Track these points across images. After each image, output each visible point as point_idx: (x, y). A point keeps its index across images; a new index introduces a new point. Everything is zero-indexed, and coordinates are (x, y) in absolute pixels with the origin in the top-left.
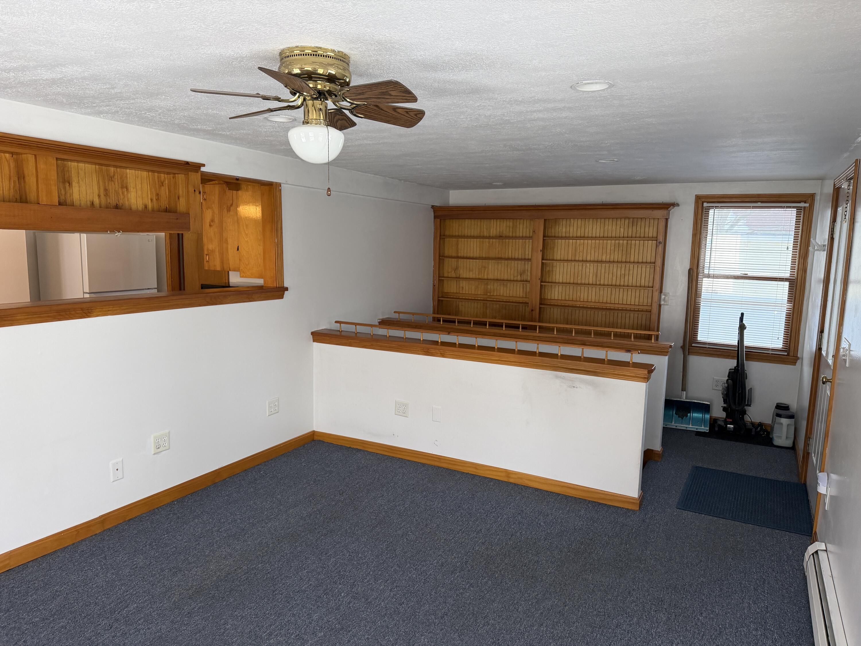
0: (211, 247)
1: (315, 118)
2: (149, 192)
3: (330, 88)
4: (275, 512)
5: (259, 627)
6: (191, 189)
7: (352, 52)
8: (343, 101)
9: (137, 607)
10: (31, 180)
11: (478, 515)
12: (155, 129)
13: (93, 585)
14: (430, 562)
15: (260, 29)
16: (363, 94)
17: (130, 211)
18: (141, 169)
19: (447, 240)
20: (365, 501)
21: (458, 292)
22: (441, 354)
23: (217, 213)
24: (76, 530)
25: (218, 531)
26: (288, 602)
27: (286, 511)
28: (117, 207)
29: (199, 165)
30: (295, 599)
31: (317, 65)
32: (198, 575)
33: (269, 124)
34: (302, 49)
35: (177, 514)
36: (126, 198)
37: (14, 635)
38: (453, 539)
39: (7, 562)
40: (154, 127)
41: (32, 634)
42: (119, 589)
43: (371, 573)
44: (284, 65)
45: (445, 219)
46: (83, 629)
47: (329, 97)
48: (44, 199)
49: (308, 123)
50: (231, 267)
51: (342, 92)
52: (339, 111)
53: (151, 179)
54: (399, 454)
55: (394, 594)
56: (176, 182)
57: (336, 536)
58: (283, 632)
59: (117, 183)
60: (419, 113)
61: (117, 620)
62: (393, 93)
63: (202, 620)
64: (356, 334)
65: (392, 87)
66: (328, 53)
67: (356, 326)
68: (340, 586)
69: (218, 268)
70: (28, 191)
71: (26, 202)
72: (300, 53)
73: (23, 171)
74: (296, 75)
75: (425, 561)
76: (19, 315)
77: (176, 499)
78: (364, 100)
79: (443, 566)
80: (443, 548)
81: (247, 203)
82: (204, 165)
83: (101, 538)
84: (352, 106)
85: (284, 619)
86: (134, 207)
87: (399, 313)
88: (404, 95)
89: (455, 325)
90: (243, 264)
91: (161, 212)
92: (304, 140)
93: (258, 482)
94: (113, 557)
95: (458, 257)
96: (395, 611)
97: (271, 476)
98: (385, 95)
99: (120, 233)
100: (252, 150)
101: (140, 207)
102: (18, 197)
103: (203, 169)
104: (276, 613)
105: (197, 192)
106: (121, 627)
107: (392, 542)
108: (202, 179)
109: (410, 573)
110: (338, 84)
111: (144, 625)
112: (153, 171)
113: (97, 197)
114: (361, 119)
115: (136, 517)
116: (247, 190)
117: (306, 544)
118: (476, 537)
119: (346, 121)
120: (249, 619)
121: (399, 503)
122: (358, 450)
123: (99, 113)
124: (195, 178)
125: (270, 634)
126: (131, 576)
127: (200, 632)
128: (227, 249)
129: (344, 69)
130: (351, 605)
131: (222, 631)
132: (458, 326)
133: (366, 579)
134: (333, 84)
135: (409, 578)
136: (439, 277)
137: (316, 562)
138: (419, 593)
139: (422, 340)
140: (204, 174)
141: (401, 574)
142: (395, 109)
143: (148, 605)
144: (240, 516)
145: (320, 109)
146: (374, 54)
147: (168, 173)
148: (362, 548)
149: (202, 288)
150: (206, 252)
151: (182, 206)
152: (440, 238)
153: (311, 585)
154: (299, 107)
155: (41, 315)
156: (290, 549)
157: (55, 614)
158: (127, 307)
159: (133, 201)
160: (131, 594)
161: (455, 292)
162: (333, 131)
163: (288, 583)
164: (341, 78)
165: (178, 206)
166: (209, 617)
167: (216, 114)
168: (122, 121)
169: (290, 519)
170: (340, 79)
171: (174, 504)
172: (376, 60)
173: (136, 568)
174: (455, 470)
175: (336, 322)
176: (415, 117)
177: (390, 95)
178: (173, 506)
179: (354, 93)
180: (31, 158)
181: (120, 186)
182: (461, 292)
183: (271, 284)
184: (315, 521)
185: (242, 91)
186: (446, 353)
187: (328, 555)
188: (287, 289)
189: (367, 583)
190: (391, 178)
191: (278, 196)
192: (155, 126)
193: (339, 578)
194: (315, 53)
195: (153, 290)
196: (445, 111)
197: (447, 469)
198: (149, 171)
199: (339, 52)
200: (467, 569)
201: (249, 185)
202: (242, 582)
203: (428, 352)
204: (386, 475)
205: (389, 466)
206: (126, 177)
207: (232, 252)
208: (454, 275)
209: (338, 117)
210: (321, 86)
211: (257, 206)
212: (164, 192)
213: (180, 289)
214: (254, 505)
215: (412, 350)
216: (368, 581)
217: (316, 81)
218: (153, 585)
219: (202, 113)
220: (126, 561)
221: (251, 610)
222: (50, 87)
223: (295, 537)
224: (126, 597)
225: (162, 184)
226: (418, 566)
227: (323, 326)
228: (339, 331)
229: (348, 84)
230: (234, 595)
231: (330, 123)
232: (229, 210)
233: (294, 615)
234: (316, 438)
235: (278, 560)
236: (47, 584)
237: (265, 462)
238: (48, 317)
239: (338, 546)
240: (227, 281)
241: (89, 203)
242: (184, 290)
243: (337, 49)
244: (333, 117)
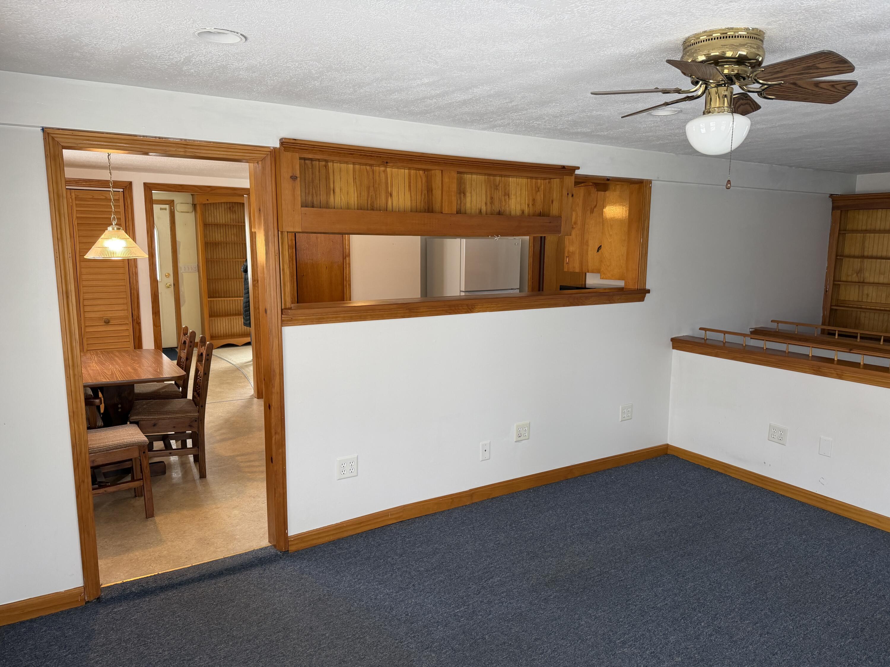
0: (572, 249)
1: (717, 106)
2: (527, 199)
3: (738, 71)
4: (627, 520)
5: (612, 631)
6: (565, 193)
7: (770, 27)
8: (754, 83)
9: (500, 580)
10: (437, 193)
11: (880, 577)
12: (538, 137)
13: (464, 550)
14: (812, 616)
15: (669, 20)
16: (781, 71)
17: (510, 217)
18: (522, 177)
19: (848, 236)
20: (728, 530)
21: (860, 300)
22: (837, 374)
23: (580, 215)
24: (451, 498)
25: (571, 526)
26: (643, 616)
27: (639, 522)
28: (499, 213)
29: (573, 168)
30: (649, 614)
31: (727, 48)
32: (554, 565)
33: (651, 119)
34: (709, 34)
35: (532, 502)
36: (507, 205)
37: (406, 578)
38: (843, 597)
39: (401, 514)
40: (537, 135)
41: (419, 581)
42: (485, 560)
43: (737, 610)
44: (688, 54)
45: (848, 211)
46: (457, 588)
47: (736, 81)
48: (446, 210)
49: (710, 112)
50: (590, 269)
51: (755, 73)
52: (744, 96)
53: (529, 185)
54: (770, 486)
55: (764, 641)
56: (551, 188)
57: (694, 561)
58: (637, 644)
59: (501, 190)
60: (849, 85)
61: (483, 588)
62: (821, 66)
63: (558, 609)
64: (725, 343)
65: (822, 58)
66: (740, 33)
67: (725, 334)
68: (700, 615)
69: (577, 270)
70: (434, 202)
71: (433, 212)
72: (708, 38)
73: (432, 185)
74: (702, 62)
75: (805, 613)
76: (422, 308)
77: (532, 487)
78: (781, 79)
79: (830, 625)
80: (830, 605)
81: (614, 203)
82: (578, 168)
83: (470, 510)
84: (763, 88)
85: (638, 632)
86: (513, 213)
87: (778, 322)
88: (837, 65)
89: (857, 341)
90: (605, 265)
91: (536, 216)
92: (703, 131)
93: (609, 486)
94: (480, 530)
95: (863, 257)
96: (766, 660)
97: (622, 483)
98: (811, 69)
99: (499, 237)
100: (626, 148)
101: (518, 213)
102: (427, 208)
103: (577, 172)
104: (629, 623)
105: (570, 195)
106: (487, 595)
107: (761, 583)
108: (575, 182)
109: (786, 623)
110: (748, 65)
111: (506, 599)
112: (532, 178)
113: (484, 205)
114: (771, 100)
115: (497, 497)
116: (615, 190)
117: (660, 560)
118: (877, 603)
119: (750, 105)
120: (603, 621)
121: (770, 541)
122: (718, 473)
123: (493, 127)
124: (569, 181)
125: (624, 643)
126: (495, 550)
127: (556, 620)
128: (587, 251)
129: (758, 48)
130: (713, 638)
131: (577, 625)
132: (860, 342)
133: (730, 615)
134: (743, 66)
135: (785, 627)
136: (834, 281)
137: (673, 582)
138: (796, 647)
139: (810, 355)
140: (578, 177)
141: (773, 620)
142: (817, 84)
143: (509, 581)
144: (592, 516)
145: (726, 95)
146: (797, 25)
147: (545, 179)
148: (725, 580)
149: (561, 289)
150: (566, 255)
151: (555, 210)
152: (839, 234)
153: (666, 604)
154: (699, 97)
155: (438, 309)
156: (644, 562)
157: (435, 568)
158: (502, 305)
159: (513, 207)
160: (495, 567)
161: (856, 299)
162: (738, 118)
163: (642, 596)
164: (754, 58)
165: (551, 210)
166: (564, 608)
167: (600, 115)
168: (511, 132)
169: (643, 531)
170: (751, 60)
171: (530, 492)
172: (798, 31)
173: (499, 544)
174: (846, 518)
175: (701, 329)
176: (844, 90)
177: (818, 68)
178: (530, 493)
179: (770, 72)
180: (438, 173)
181: (503, 194)
182: (865, 301)
183: (632, 286)
184: (670, 539)
185: (632, 88)
186: (844, 374)
187: (685, 578)
188: (648, 291)
189: (732, 619)
190: (779, 165)
191: (648, 194)
192: (539, 134)
193: (698, 606)
194: (725, 35)
195: (516, 290)
196: (878, 78)
197: (835, 514)
198: (527, 178)
199: (753, 29)
200: (864, 637)
201: (617, 184)
202: (595, 582)
203: (820, 371)
204: (754, 507)
205: (757, 497)
206: (509, 185)
207: (592, 252)
208: (855, 278)
209: (741, 101)
210: (728, 70)
211: (623, 205)
212: (540, 197)
213: (539, 290)
214: (606, 509)
215: (796, 367)
216: (732, 618)
217: (723, 66)
218: (513, 564)
219: (586, 116)
220: (490, 536)
221: (604, 613)
222: (460, 108)
223: (650, 551)
224: (491, 569)
225: (538, 190)
226: (796, 618)
227: (684, 332)
228: (704, 339)
229: (760, 64)
230: (587, 594)
231: (735, 110)
232: (592, 212)
233: (649, 631)
234: (669, 452)
235: (631, 570)
236: (429, 541)
237: (616, 467)
238: (443, 310)
239: (696, 571)
240: (583, 283)
241: (478, 211)
242: (543, 291)
243: (751, 26)
244: (735, 102)
